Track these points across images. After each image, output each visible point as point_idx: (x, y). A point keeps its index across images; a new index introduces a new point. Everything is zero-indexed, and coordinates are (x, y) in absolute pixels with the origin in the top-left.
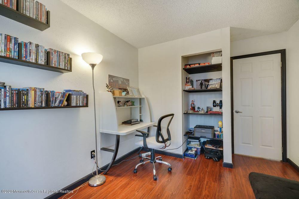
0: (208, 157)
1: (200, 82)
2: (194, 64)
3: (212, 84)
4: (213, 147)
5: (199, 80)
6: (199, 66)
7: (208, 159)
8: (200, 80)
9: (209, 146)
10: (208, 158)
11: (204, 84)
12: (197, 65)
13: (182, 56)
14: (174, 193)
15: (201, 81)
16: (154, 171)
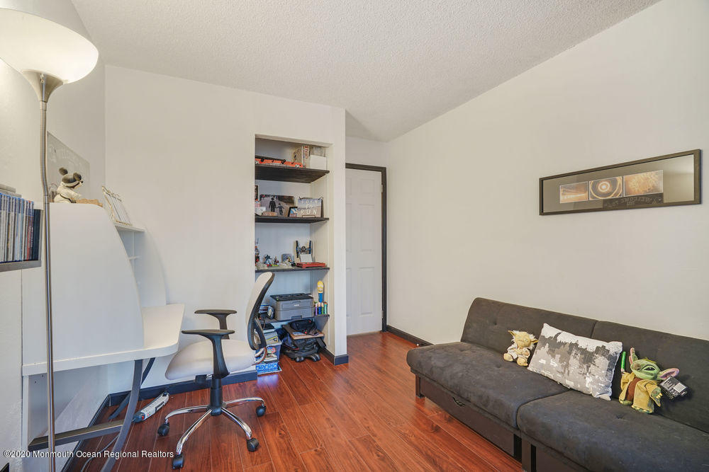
0: (300, 357)
1: (269, 199)
2: (273, 160)
3: (305, 209)
4: (308, 334)
5: (266, 196)
6: (282, 165)
7: (303, 361)
8: (269, 196)
9: (298, 336)
10: (302, 359)
11: (277, 205)
12: (277, 164)
13: (257, 133)
14: (318, 449)
15: (272, 199)
16: (246, 427)
